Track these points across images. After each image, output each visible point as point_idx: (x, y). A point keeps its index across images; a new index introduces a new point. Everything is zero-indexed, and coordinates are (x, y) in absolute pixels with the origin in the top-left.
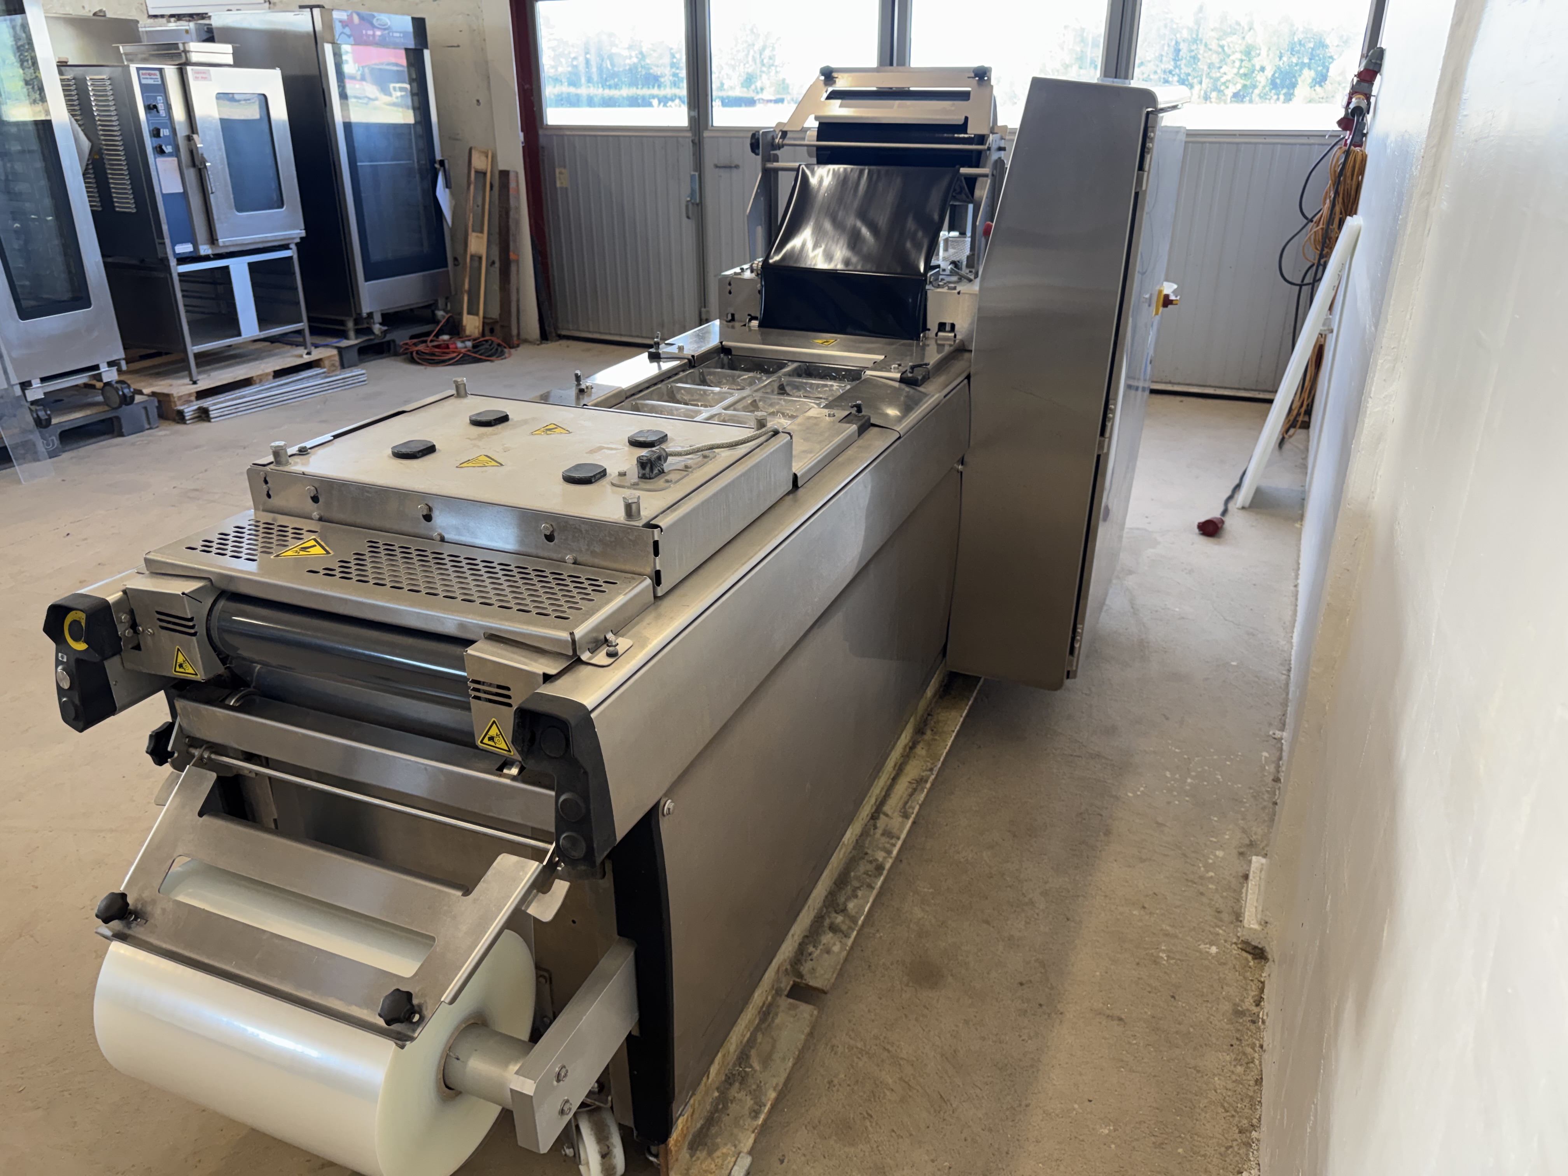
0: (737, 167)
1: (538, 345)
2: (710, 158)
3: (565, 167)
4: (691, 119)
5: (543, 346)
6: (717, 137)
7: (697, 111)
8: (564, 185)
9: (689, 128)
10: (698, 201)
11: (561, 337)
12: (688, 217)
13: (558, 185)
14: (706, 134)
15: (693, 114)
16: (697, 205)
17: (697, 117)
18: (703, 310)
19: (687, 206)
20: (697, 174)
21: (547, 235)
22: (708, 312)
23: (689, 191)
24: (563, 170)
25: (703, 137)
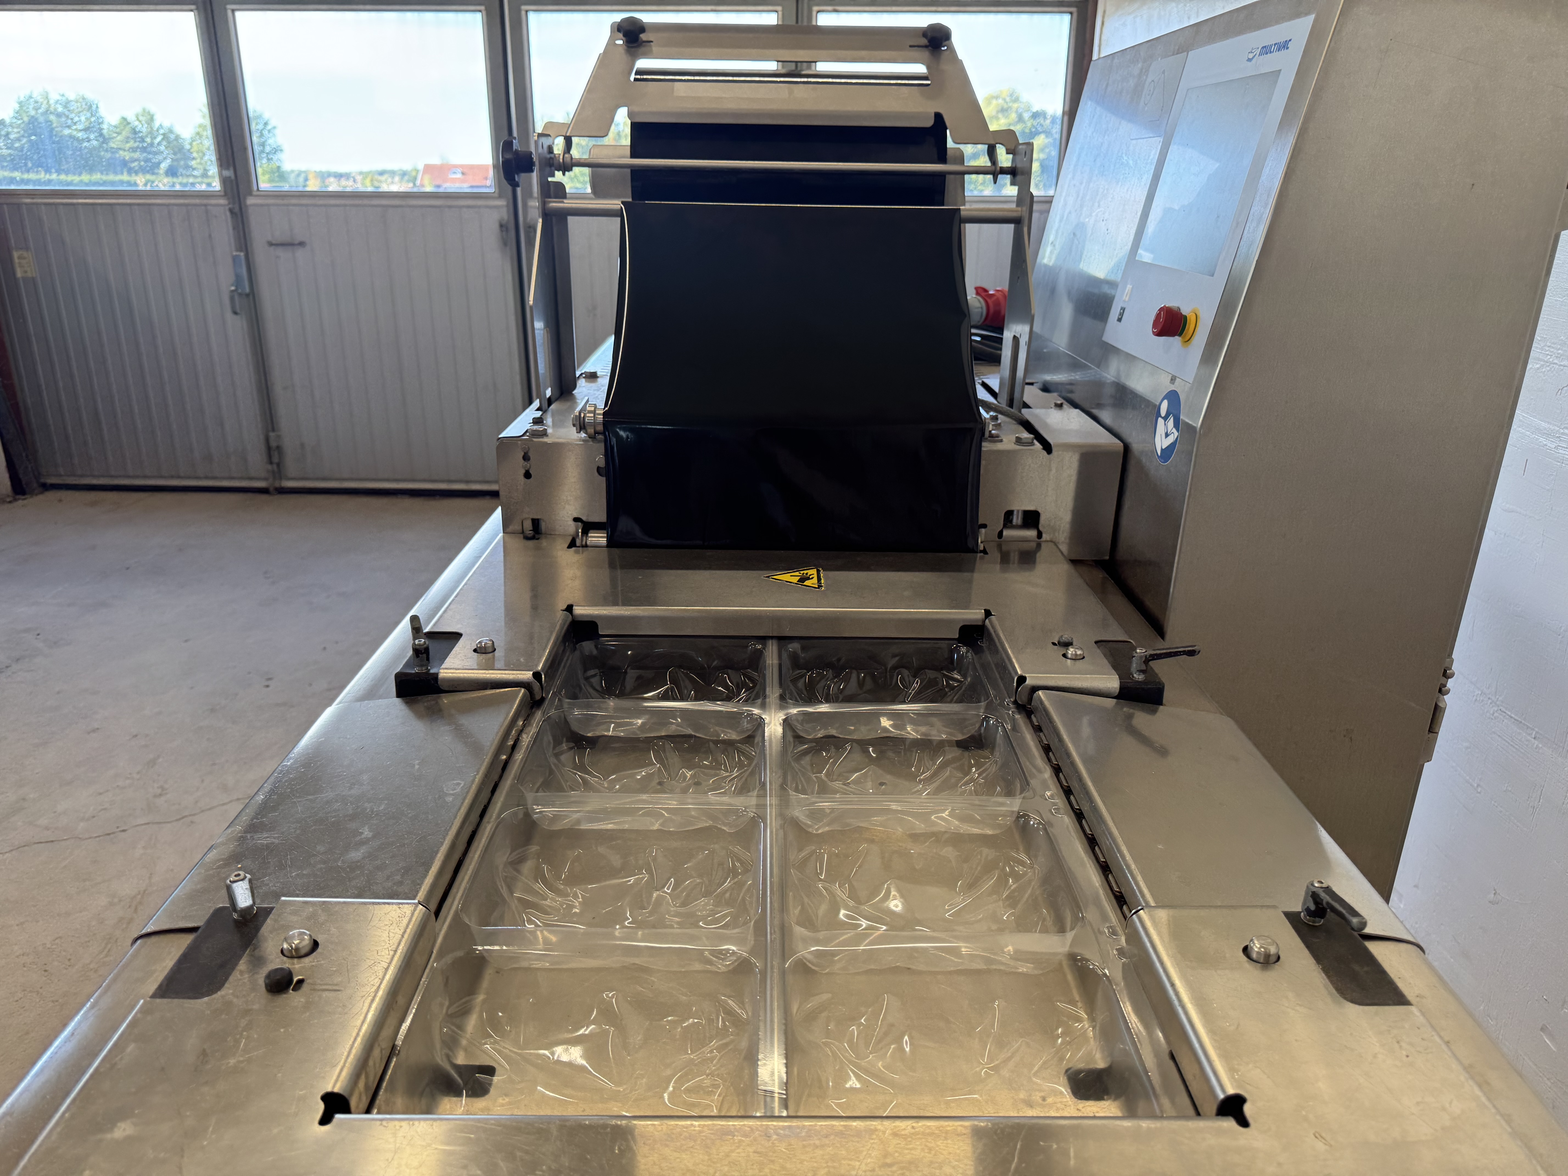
0: (302, 244)
1: (10, 502)
2: (260, 233)
3: (27, 249)
4: (224, 181)
5: (20, 502)
6: (268, 205)
7: (232, 169)
8: (29, 275)
9: (223, 193)
10: (247, 290)
11: (46, 487)
12: (235, 313)
13: (19, 274)
14: (250, 201)
15: (227, 173)
16: (247, 295)
17: (233, 177)
18: (272, 434)
19: (232, 299)
20: (242, 254)
21: (8, 344)
22: (279, 437)
23: (232, 278)
24: (25, 254)
25: (246, 206)
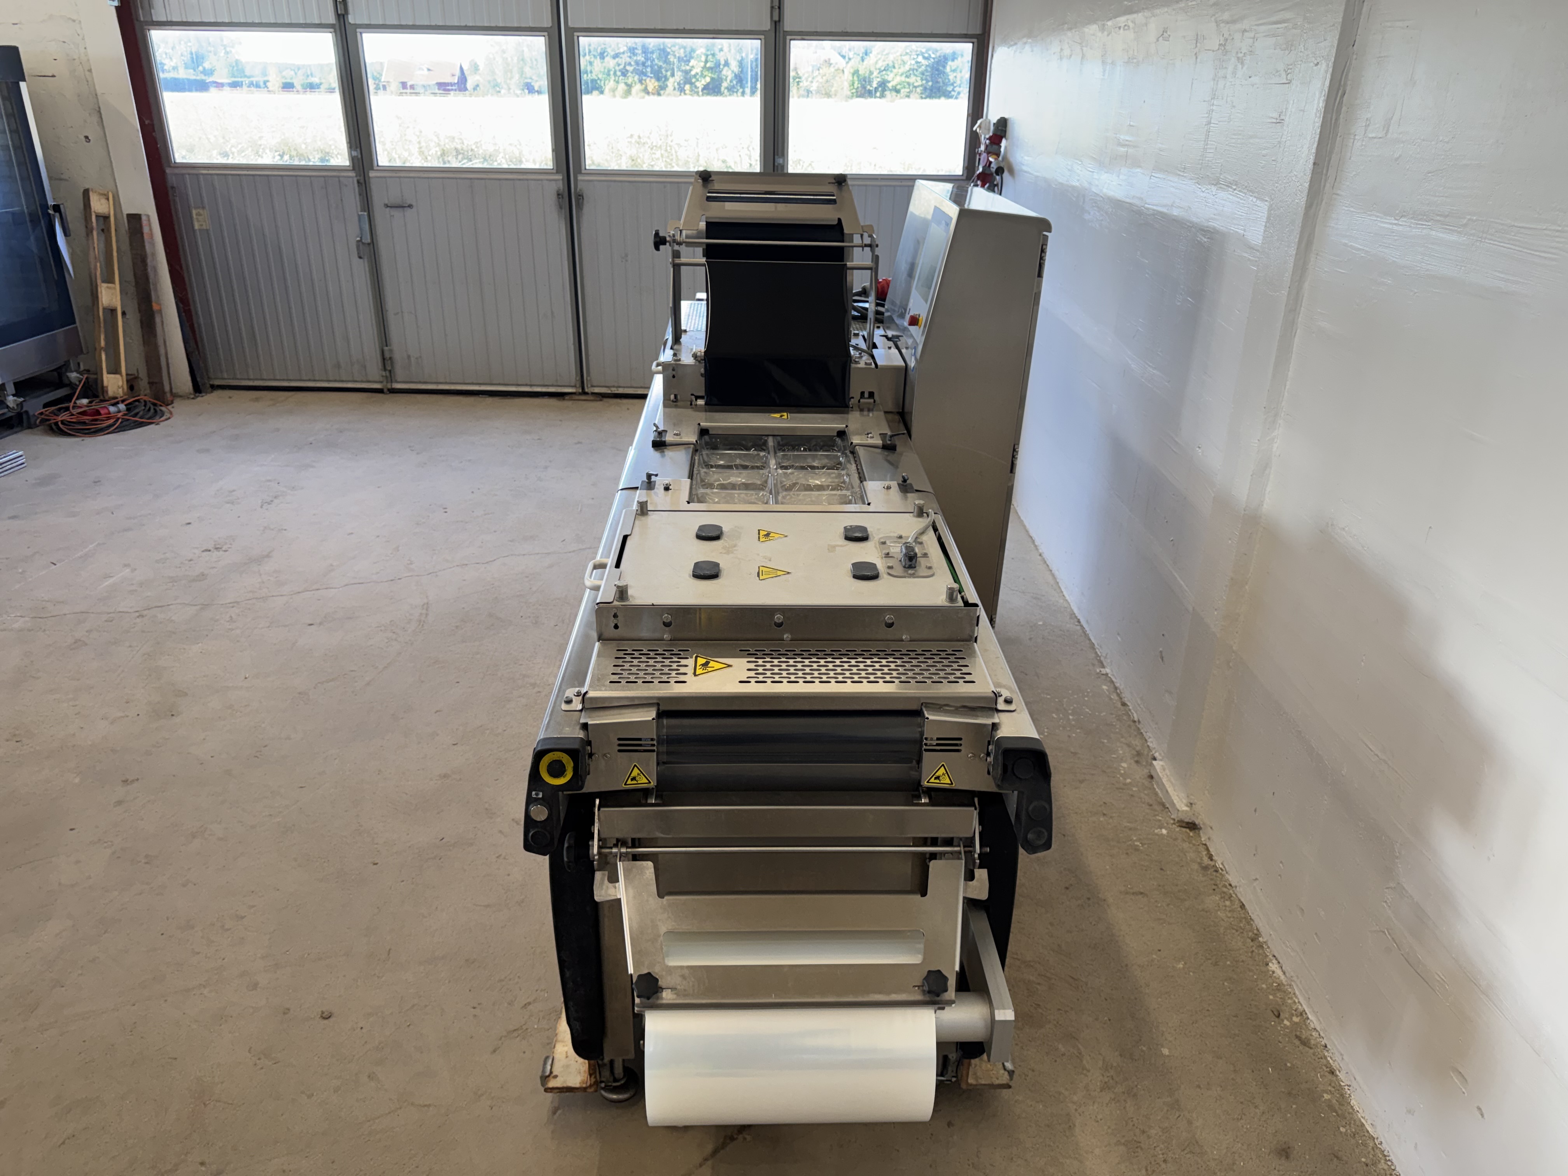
0: (410, 206)
1: (193, 398)
2: (378, 198)
3: (203, 208)
4: (353, 159)
5: (199, 399)
6: (385, 177)
7: (359, 150)
8: (204, 227)
9: (351, 168)
10: (369, 241)
11: (214, 388)
12: (360, 257)
13: (197, 227)
14: (372, 174)
15: (354, 153)
16: (369, 244)
17: (360, 156)
18: (386, 348)
19: (358, 247)
20: (366, 213)
21: (186, 279)
22: (391, 351)
23: (358, 231)
24: (201, 211)
25: (369, 177)
